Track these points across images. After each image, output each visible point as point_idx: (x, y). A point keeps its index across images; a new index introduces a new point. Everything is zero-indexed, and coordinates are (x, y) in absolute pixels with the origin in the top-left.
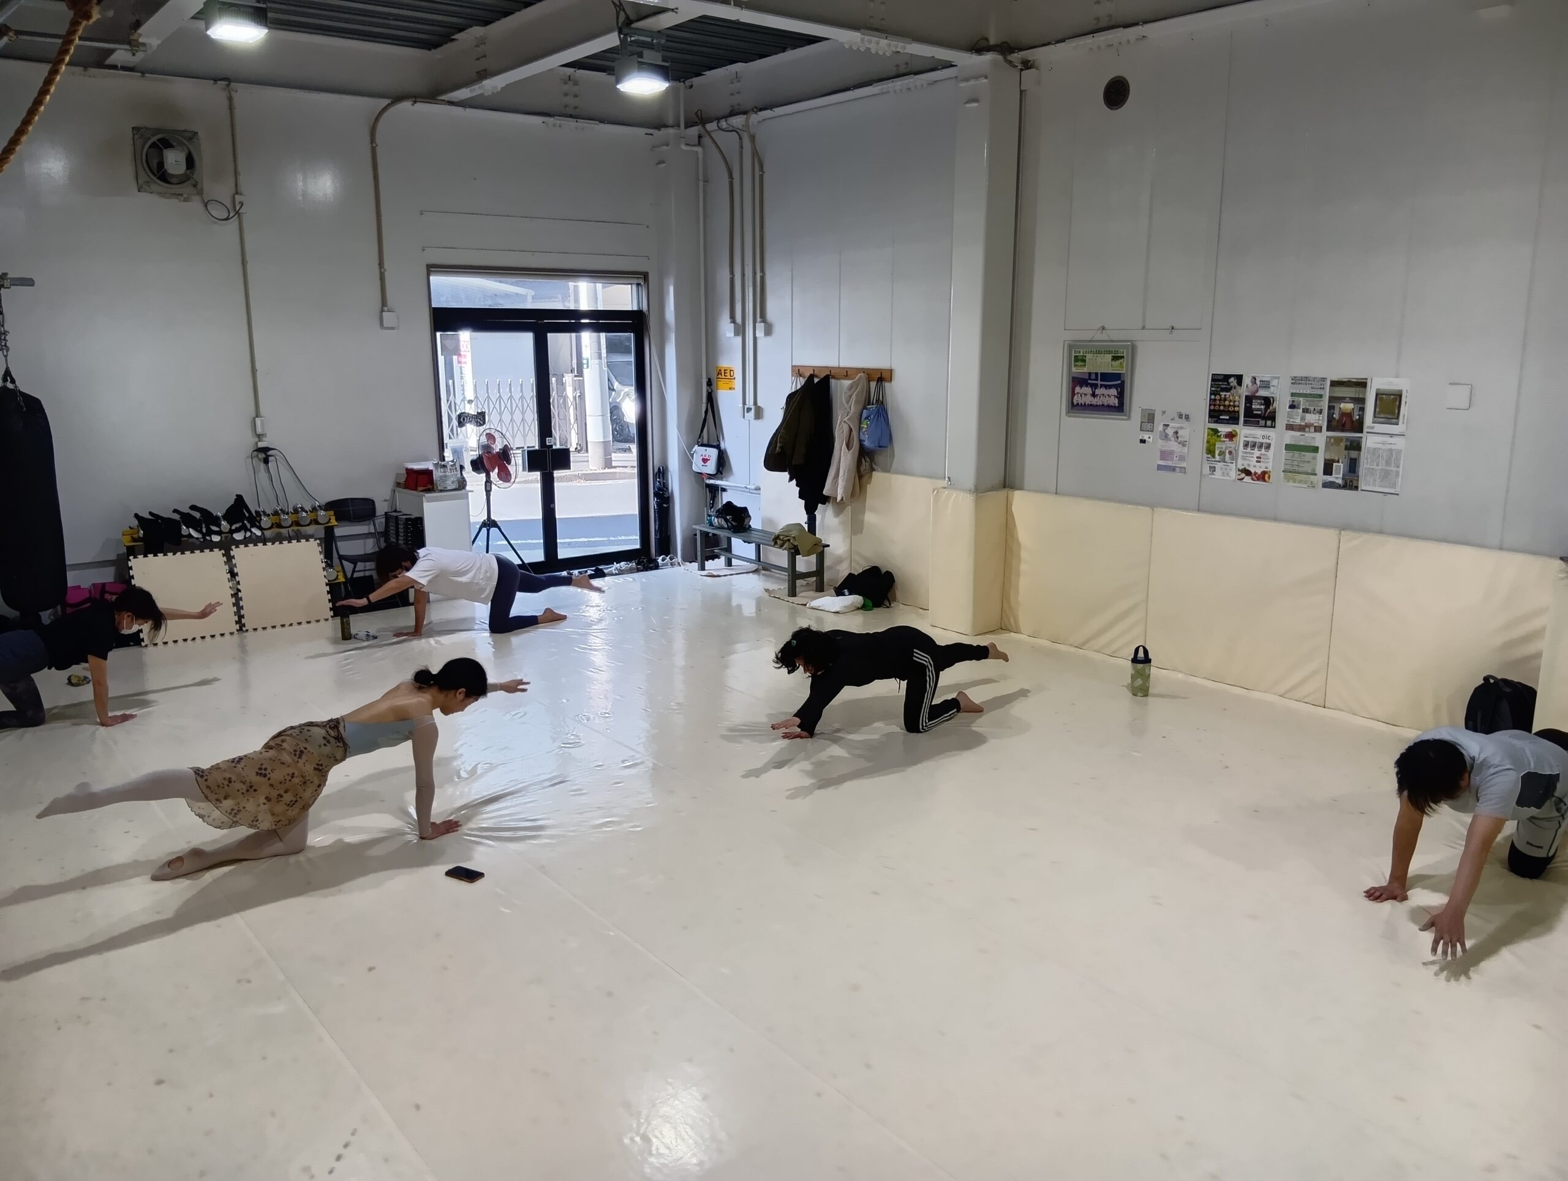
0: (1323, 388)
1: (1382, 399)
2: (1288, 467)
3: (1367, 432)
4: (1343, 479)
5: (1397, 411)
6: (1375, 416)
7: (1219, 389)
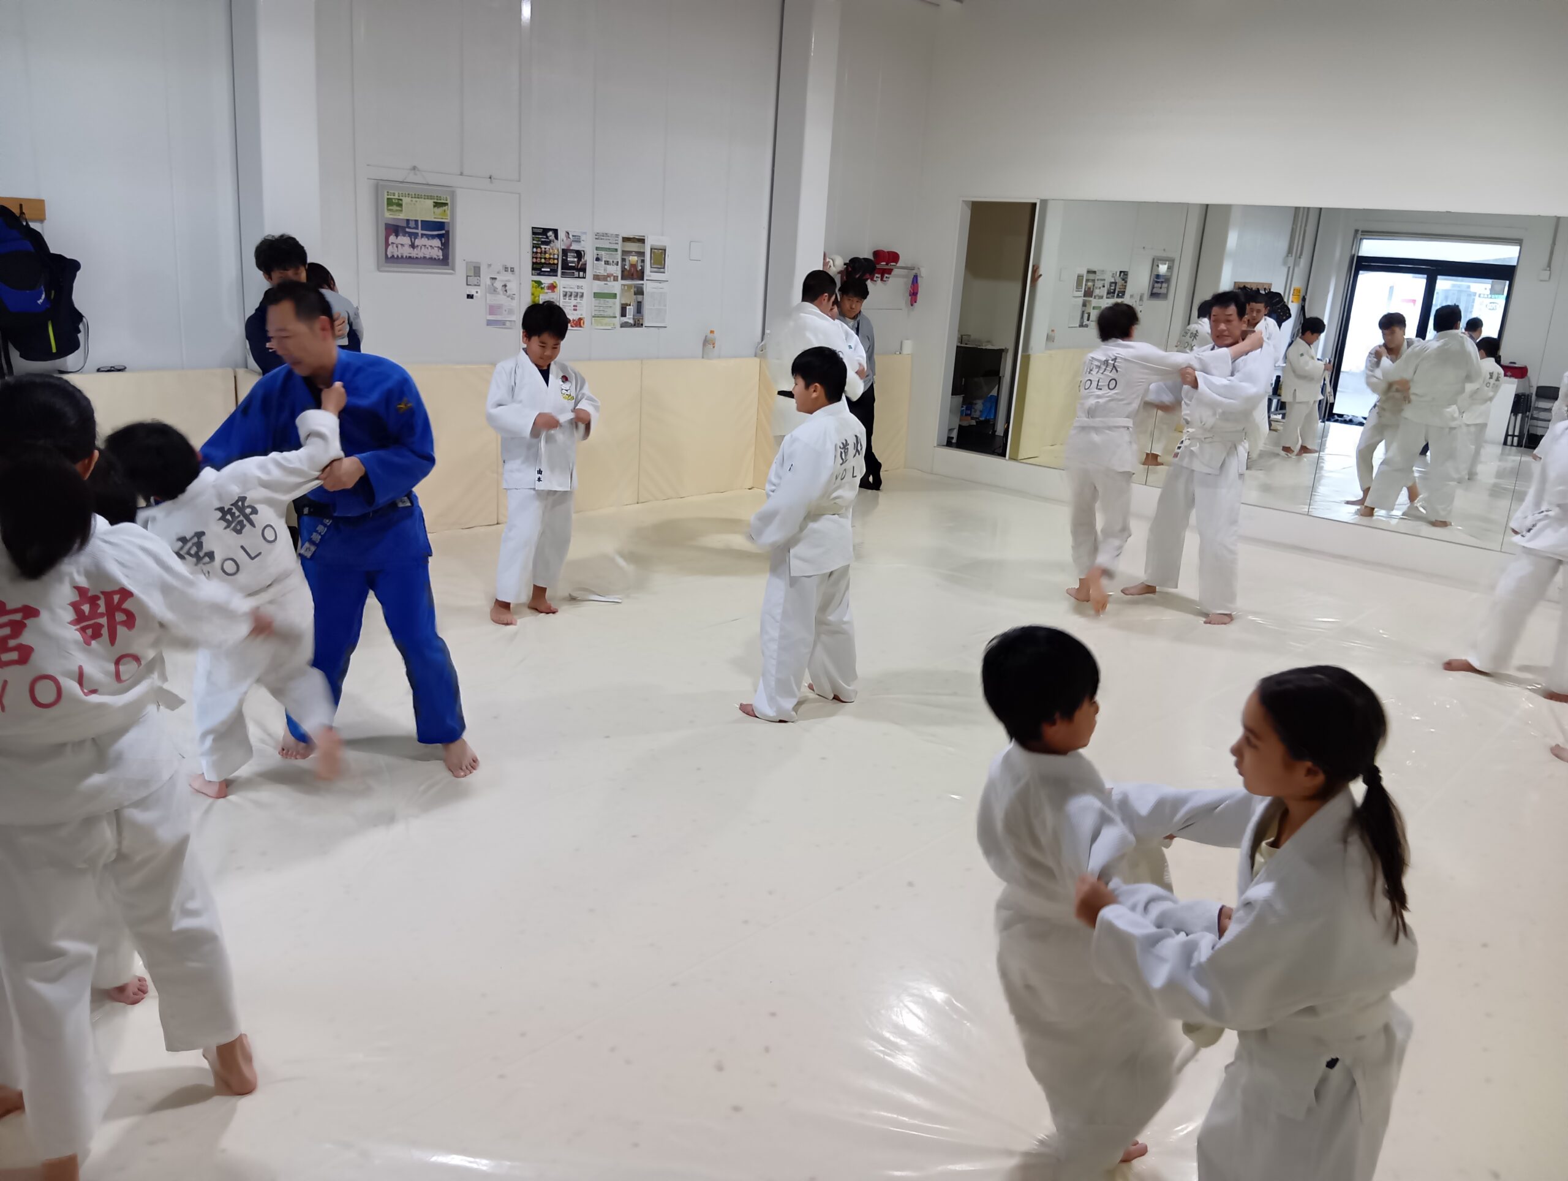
0: (617, 243)
1: (654, 252)
2: (597, 313)
3: (647, 280)
4: (633, 319)
5: (663, 262)
6: (651, 267)
7: (540, 243)
